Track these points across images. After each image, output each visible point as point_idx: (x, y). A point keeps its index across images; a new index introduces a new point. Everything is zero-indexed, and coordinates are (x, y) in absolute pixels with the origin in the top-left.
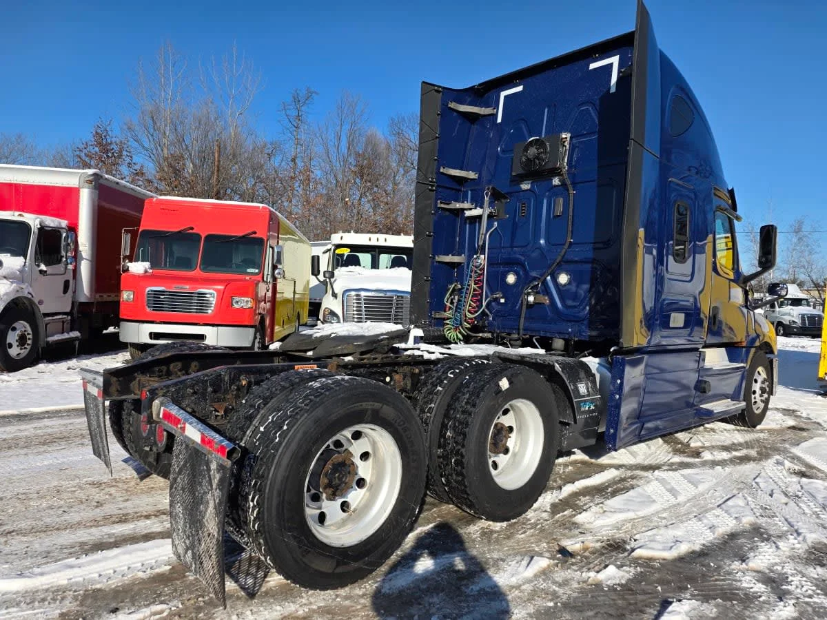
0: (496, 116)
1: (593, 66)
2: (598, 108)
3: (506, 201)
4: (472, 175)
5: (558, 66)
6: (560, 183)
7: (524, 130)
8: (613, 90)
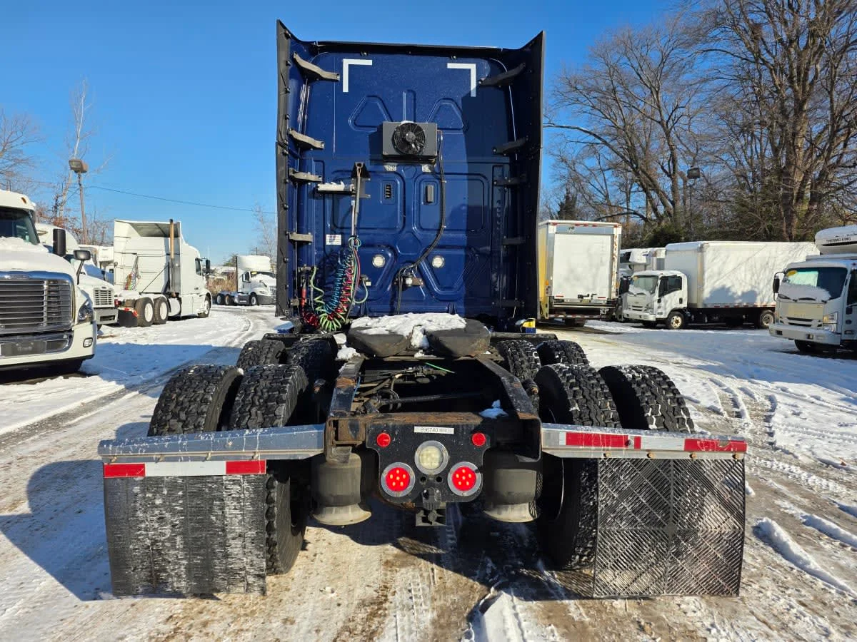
0: (340, 83)
1: (450, 66)
2: (461, 107)
3: (366, 179)
4: (318, 144)
5: (413, 54)
6: (430, 171)
7: (380, 108)
8: (473, 95)
